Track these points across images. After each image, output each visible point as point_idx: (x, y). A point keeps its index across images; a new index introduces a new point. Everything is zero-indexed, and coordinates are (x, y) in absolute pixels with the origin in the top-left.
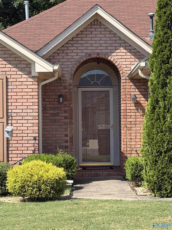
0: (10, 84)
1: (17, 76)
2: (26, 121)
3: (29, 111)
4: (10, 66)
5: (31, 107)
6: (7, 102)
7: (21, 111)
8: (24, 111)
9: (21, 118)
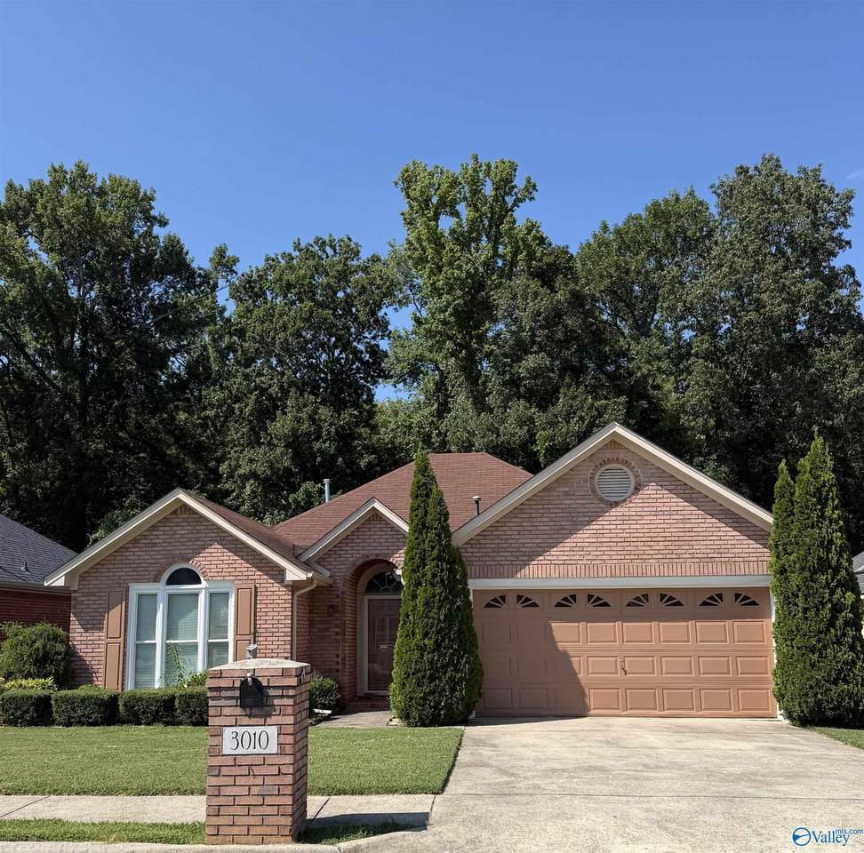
0: (259, 594)
1: (268, 585)
2: (277, 639)
3: (281, 626)
4: (259, 573)
5: (283, 622)
6: (255, 616)
7: (271, 626)
8: (275, 626)
9: (271, 634)
